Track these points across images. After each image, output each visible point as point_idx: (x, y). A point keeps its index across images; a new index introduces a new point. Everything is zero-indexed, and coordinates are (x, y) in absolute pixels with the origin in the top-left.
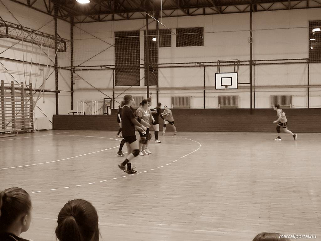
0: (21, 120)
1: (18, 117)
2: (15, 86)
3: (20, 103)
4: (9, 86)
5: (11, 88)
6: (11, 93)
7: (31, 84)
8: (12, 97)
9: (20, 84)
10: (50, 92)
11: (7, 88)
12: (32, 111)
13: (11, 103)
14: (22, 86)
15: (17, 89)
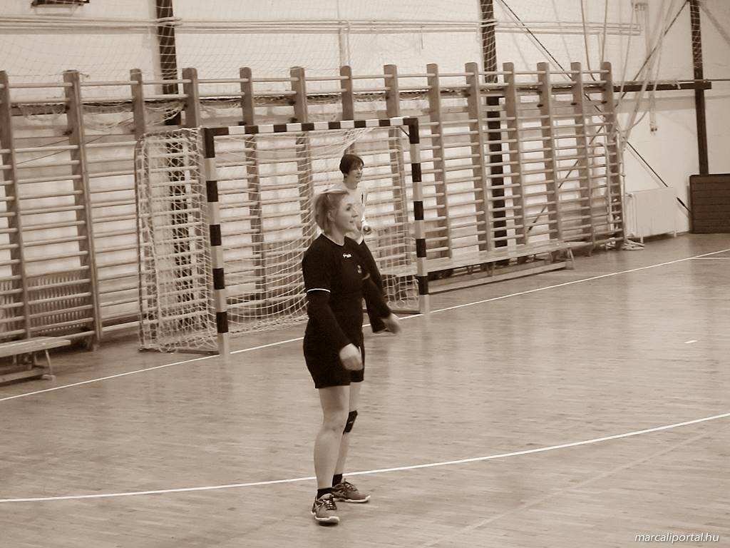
0: (579, 207)
1: (569, 193)
2: (554, 79)
3: (573, 142)
4: (532, 80)
5: (538, 90)
6: (540, 106)
7: (606, 66)
8: (546, 122)
9: (568, 68)
10: (675, 88)
11: (525, 89)
12: (614, 169)
13: (540, 145)
14: (576, 76)
15: (558, 89)
